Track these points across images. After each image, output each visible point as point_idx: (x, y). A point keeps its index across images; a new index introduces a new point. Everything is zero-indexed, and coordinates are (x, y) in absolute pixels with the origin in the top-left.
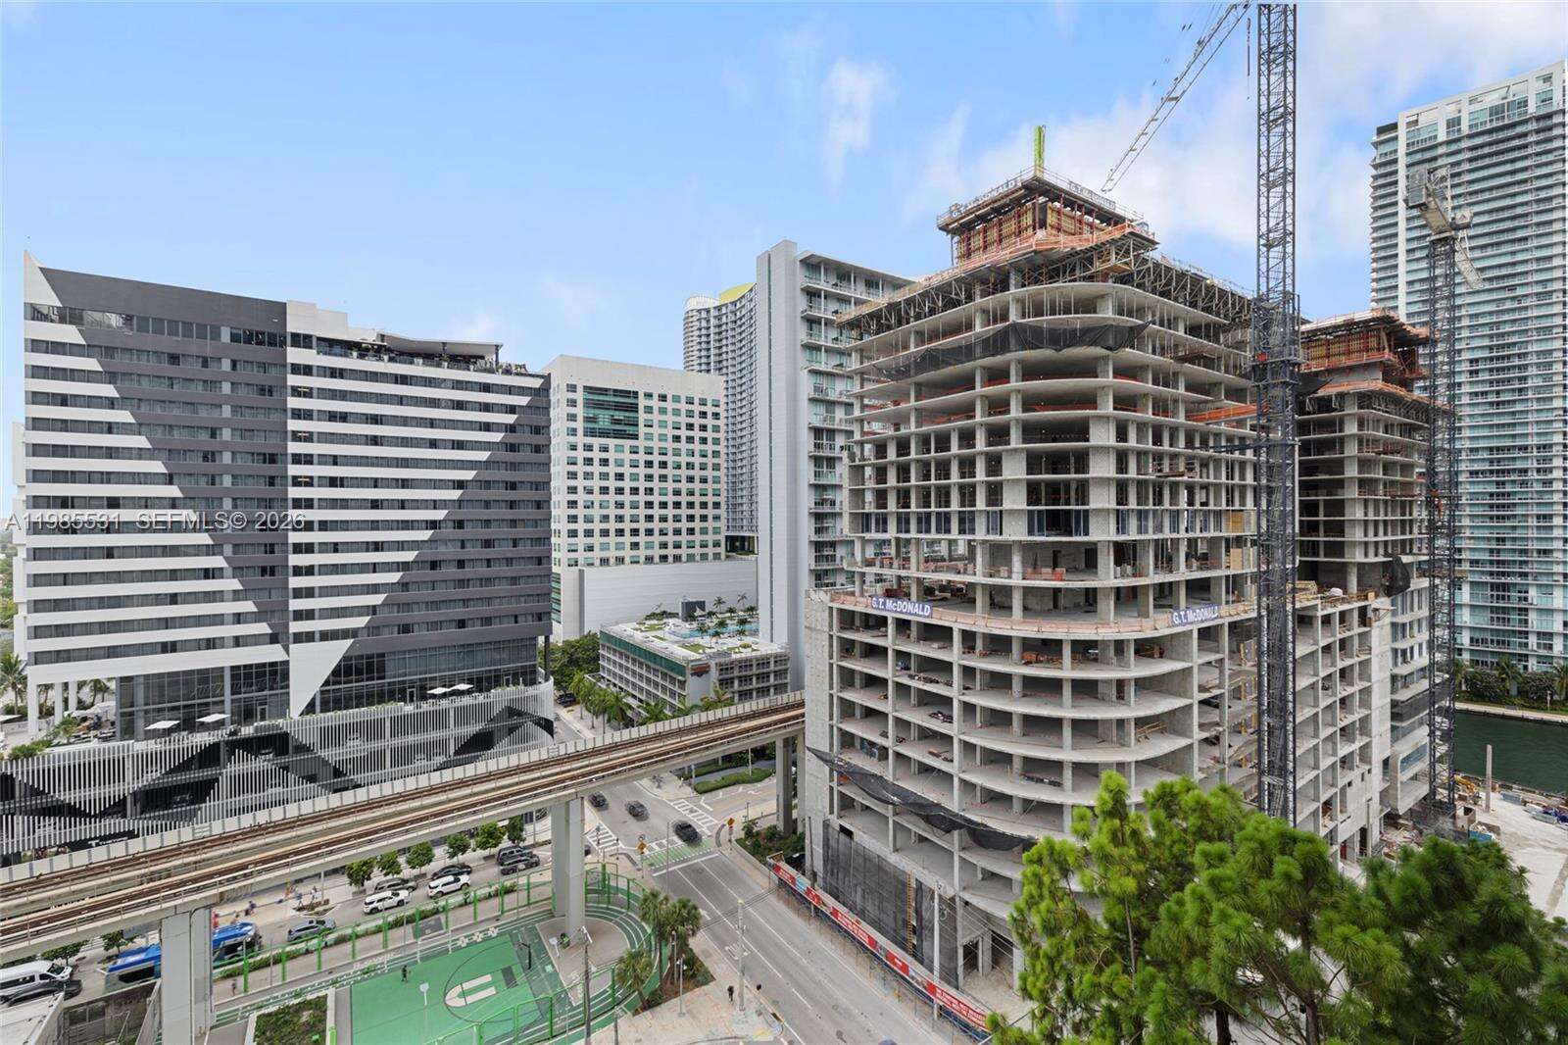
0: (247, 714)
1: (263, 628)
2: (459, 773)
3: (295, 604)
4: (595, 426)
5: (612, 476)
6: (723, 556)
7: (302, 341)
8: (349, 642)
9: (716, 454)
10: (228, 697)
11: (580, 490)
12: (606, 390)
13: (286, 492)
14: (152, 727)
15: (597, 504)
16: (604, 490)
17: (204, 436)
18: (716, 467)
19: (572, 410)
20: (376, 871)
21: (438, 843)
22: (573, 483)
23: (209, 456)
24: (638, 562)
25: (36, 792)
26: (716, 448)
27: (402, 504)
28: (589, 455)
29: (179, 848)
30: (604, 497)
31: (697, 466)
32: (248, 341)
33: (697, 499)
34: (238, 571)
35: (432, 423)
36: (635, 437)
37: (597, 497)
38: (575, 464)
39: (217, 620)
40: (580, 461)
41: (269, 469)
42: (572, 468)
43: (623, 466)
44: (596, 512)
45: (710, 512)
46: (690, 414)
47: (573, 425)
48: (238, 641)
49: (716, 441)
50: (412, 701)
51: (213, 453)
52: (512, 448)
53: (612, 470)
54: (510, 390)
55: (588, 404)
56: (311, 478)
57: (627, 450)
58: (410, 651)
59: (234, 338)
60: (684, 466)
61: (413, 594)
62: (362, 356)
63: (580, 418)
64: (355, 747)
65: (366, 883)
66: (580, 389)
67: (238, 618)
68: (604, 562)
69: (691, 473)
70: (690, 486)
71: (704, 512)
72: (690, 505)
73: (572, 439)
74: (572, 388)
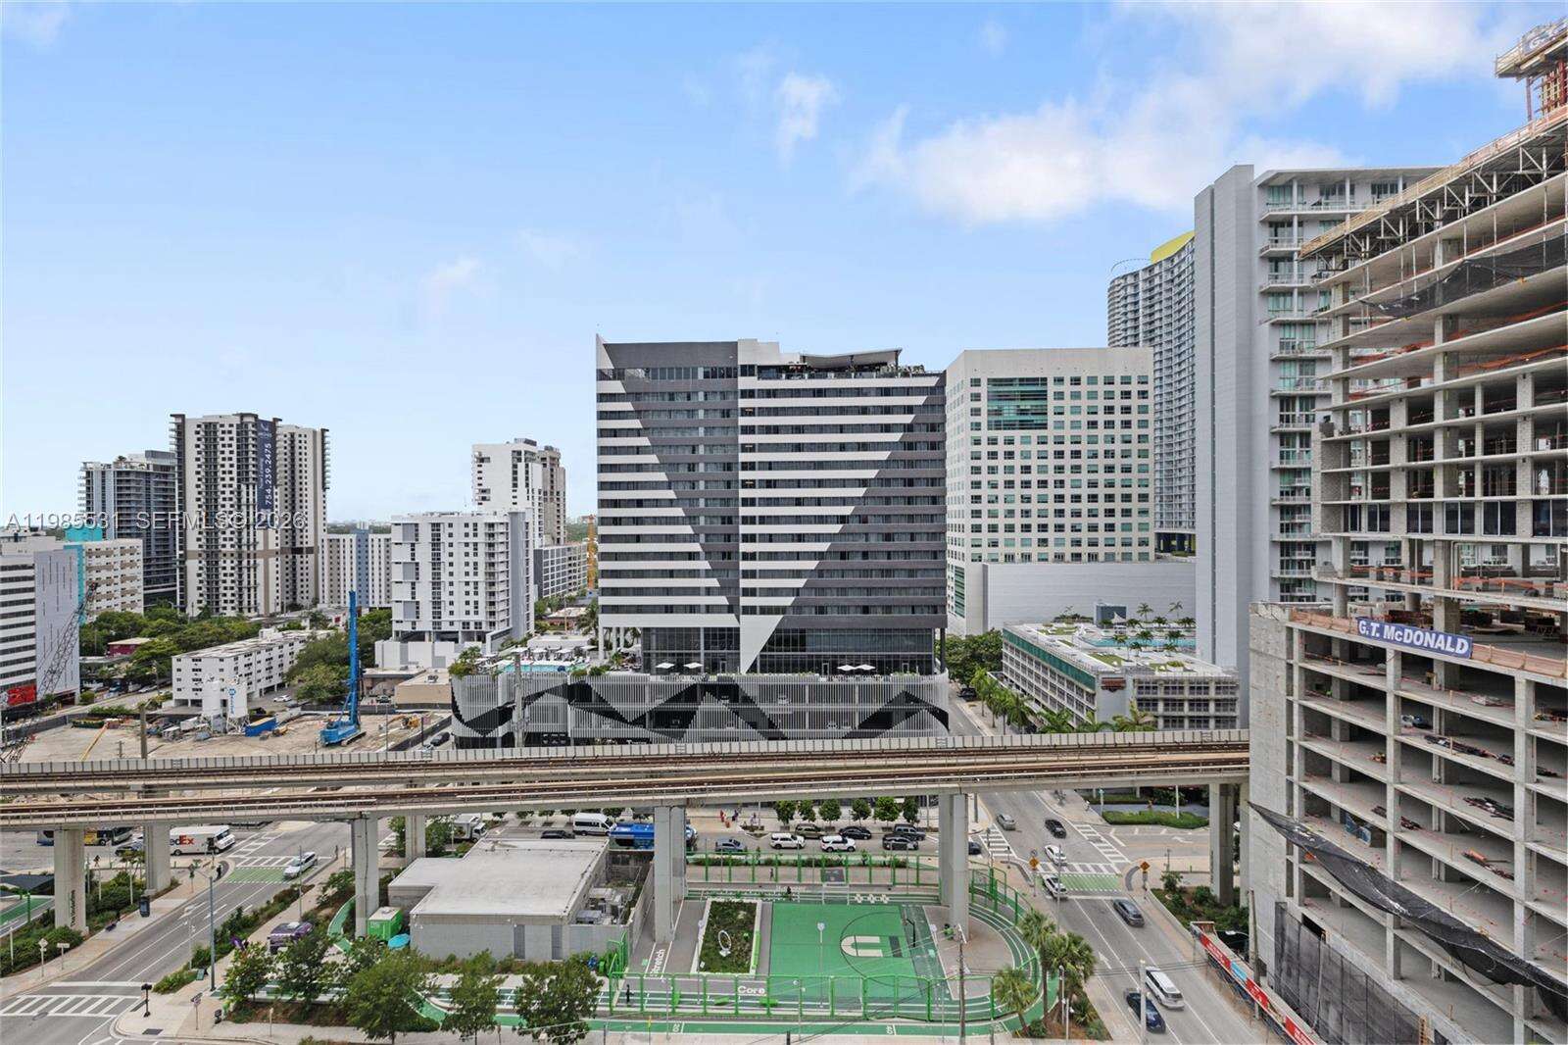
0: (713, 666)
1: (723, 600)
2: (857, 744)
3: (744, 583)
4: (1000, 418)
5: (1018, 469)
6: (1152, 556)
7: (748, 370)
8: (779, 617)
9: (1142, 438)
10: (702, 651)
11: (984, 484)
12: (1012, 380)
13: (737, 493)
14: (659, 666)
15: (1001, 499)
16: (1009, 484)
17: (688, 452)
18: (1143, 454)
19: (976, 405)
20: (797, 814)
21: (846, 802)
22: (976, 478)
23: (692, 467)
24: (1047, 560)
25: (601, 700)
26: (1143, 432)
27: (819, 502)
28: (993, 448)
29: (667, 758)
30: (1009, 491)
31: (1118, 454)
32: (714, 377)
33: (1118, 491)
34: (708, 555)
35: (841, 429)
36: (1044, 426)
37: (1001, 492)
38: (979, 458)
39: (695, 591)
40: (984, 455)
41: (727, 475)
42: (976, 463)
43: (1029, 457)
44: (1001, 507)
45: (1135, 505)
46: (1109, 395)
47: (977, 419)
48: (709, 609)
49: (1143, 424)
50: (826, 673)
51: (694, 465)
52: (910, 446)
53: (1017, 462)
54: (907, 391)
55: (991, 397)
56: (754, 481)
57: (1035, 440)
58: (825, 630)
59: (706, 376)
60: (1101, 454)
61: (826, 581)
62: (788, 378)
63: (984, 412)
64: (782, 706)
65: (790, 822)
66: (984, 382)
67: (709, 591)
68: (1009, 558)
69: (1110, 462)
70: (1109, 476)
71: (1127, 505)
72: (1110, 498)
73: (976, 434)
74: (976, 382)
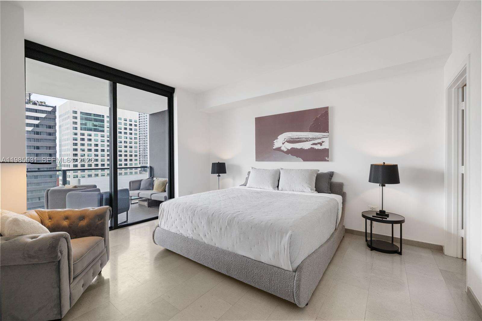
5: (93, 145)
6: (138, 173)
9: (135, 138)
11: (79, 150)
12: (91, 114)
15: (86, 155)
16: (90, 150)
18: (136, 143)
19: (75, 120)
22: (75, 147)
24: (104, 176)
26: (136, 136)
28: (82, 137)
30: (90, 153)
31: (128, 142)
33: (128, 154)
36: (103, 131)
37: (86, 153)
38: (76, 140)
40: (79, 139)
42: (75, 142)
43: (97, 141)
45: (133, 158)
46: (126, 124)
47: (75, 126)
49: (136, 134)
52: (37, 133)
53: (93, 143)
54: (36, 111)
55: (82, 119)
57: (100, 136)
60: (123, 142)
63: (79, 124)
66: (79, 113)
68: (90, 176)
69: (126, 144)
70: (126, 149)
71: (131, 158)
72: (126, 155)
73: (75, 131)
74: (75, 112)
